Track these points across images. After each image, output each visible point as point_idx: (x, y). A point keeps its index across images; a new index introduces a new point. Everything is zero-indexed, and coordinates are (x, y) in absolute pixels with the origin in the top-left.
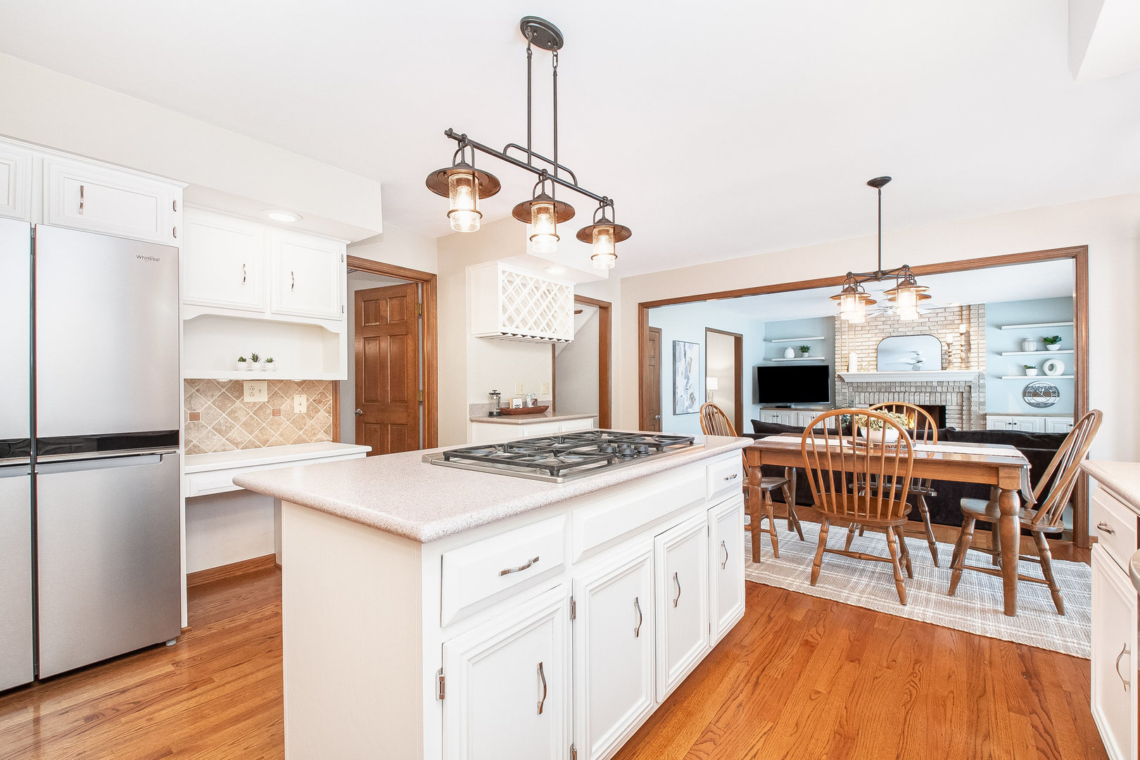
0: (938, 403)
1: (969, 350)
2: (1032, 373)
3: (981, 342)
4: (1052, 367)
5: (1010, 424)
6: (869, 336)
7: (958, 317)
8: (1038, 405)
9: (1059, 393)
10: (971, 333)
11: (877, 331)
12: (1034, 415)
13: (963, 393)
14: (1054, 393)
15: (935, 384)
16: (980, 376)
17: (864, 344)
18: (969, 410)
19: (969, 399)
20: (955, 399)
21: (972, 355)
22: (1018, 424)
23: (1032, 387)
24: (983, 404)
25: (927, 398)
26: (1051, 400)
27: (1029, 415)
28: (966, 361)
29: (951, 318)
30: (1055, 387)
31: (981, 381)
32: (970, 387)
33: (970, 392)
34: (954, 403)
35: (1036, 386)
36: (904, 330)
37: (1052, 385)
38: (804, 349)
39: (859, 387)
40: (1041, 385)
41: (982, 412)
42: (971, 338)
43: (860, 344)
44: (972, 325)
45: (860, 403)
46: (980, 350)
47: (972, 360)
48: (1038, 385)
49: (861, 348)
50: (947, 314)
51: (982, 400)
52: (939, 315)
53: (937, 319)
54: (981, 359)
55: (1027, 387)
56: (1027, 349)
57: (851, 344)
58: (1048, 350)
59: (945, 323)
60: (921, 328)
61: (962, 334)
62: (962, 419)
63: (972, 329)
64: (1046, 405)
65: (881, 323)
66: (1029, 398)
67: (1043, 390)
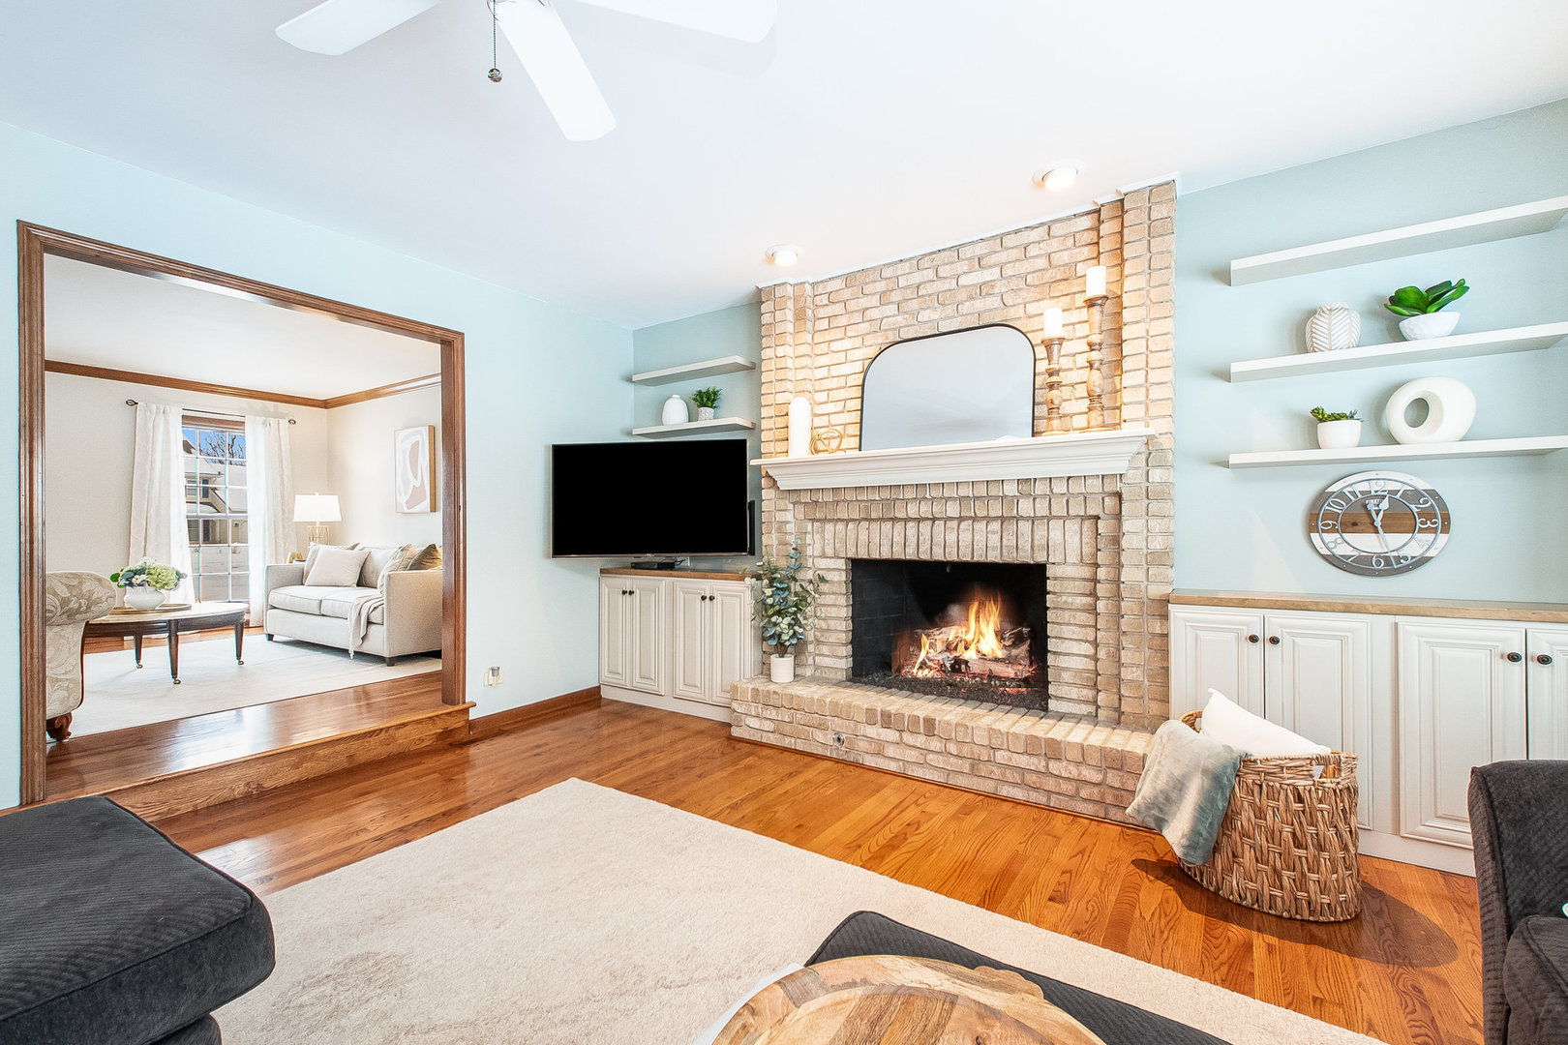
0: (1025, 557)
1: (1118, 364)
2: (1342, 439)
3: (1156, 328)
4: (1421, 409)
5: (1253, 639)
6: (846, 344)
7: (1087, 252)
8: (1360, 566)
9: (1446, 518)
10: (1126, 300)
11: (864, 327)
12: (1348, 609)
13: (1097, 518)
14: (1428, 515)
15: (1011, 490)
16: (1151, 452)
17: (835, 371)
18: (1117, 582)
19: (1116, 540)
20: (1073, 541)
21: (1128, 380)
22: (1285, 640)
23: (1341, 495)
24: (1159, 559)
25: (994, 540)
26: (1412, 545)
27: (1332, 608)
28: (1104, 403)
29: (1064, 257)
30: (1433, 493)
31: (1156, 475)
32: (1119, 495)
33: (1118, 516)
34: (1073, 558)
35: (1358, 488)
36: (935, 316)
37: (1422, 485)
38: (707, 399)
39: (818, 505)
40: (1374, 487)
41: (1156, 591)
42: (1127, 316)
43: (823, 373)
44: (1128, 269)
45: (824, 556)
46: (1154, 361)
47: (1127, 396)
48: (1364, 487)
49: (827, 384)
50: (1055, 245)
51: (1157, 544)
52: (1033, 251)
53: (1024, 267)
54: (1156, 393)
55: (1322, 497)
56: (1321, 339)
57: (801, 375)
58: (1404, 339)
59: (1048, 276)
60: (979, 304)
61: (1091, 303)
62: (1093, 610)
63: (1128, 285)
64: (1392, 566)
65: (875, 300)
66: (1329, 537)
67: (1385, 505)
